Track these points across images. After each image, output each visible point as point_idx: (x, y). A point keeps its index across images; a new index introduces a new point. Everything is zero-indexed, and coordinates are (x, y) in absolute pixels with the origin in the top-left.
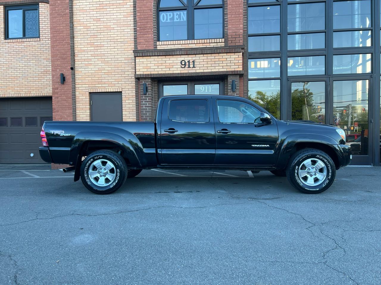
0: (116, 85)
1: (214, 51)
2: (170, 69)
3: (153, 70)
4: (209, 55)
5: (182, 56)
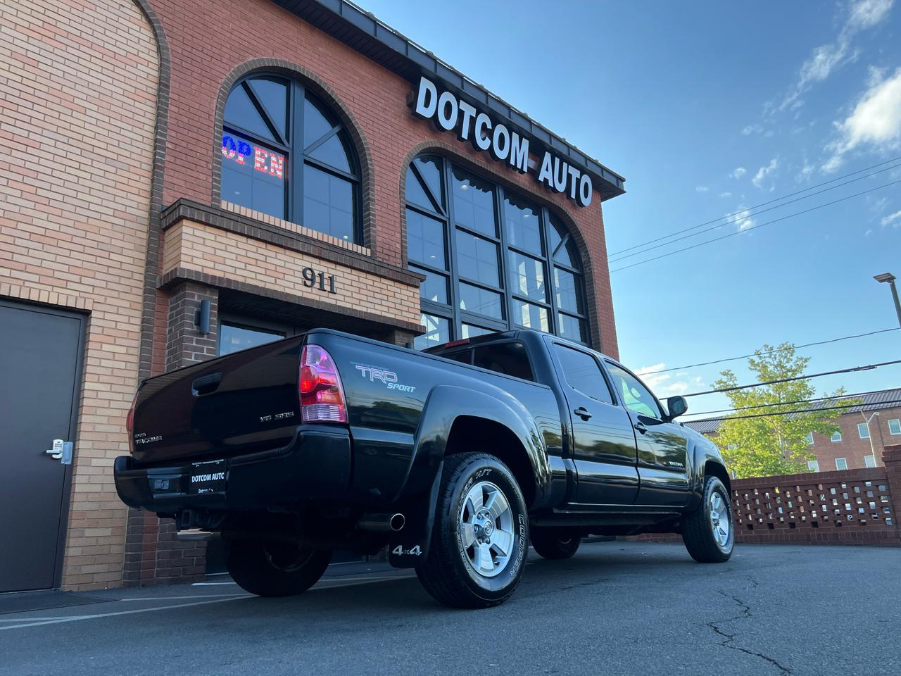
0: (70, 285)
1: (375, 268)
2: (276, 280)
3: (232, 270)
4: (363, 275)
5: (306, 257)
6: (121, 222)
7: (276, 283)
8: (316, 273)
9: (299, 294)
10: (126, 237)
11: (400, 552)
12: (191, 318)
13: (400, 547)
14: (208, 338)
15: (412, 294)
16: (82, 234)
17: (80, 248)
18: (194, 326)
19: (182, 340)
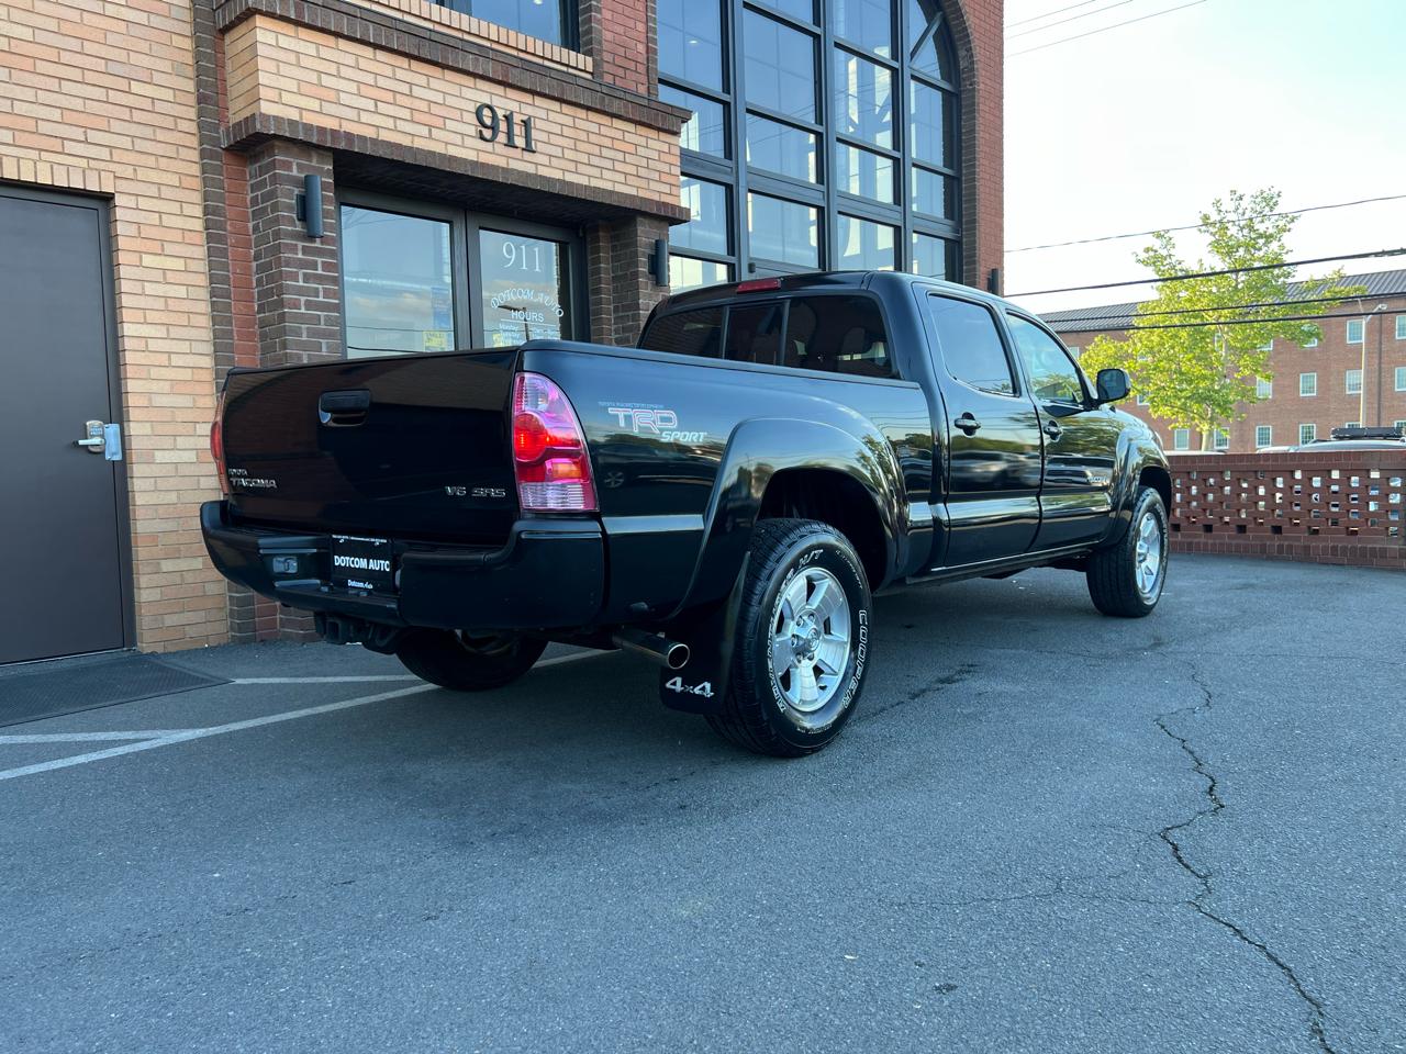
0: (70, 147)
1: (602, 99)
2: (430, 131)
3: (352, 114)
4: (582, 113)
5: (481, 84)
6: (142, 18)
7: (430, 137)
8: (500, 113)
9: (471, 156)
10: (155, 47)
11: (679, 688)
12: (289, 208)
13: (679, 680)
14: (322, 243)
15: (665, 148)
16: (75, 45)
17: (76, 74)
18: (297, 222)
19: (278, 249)
